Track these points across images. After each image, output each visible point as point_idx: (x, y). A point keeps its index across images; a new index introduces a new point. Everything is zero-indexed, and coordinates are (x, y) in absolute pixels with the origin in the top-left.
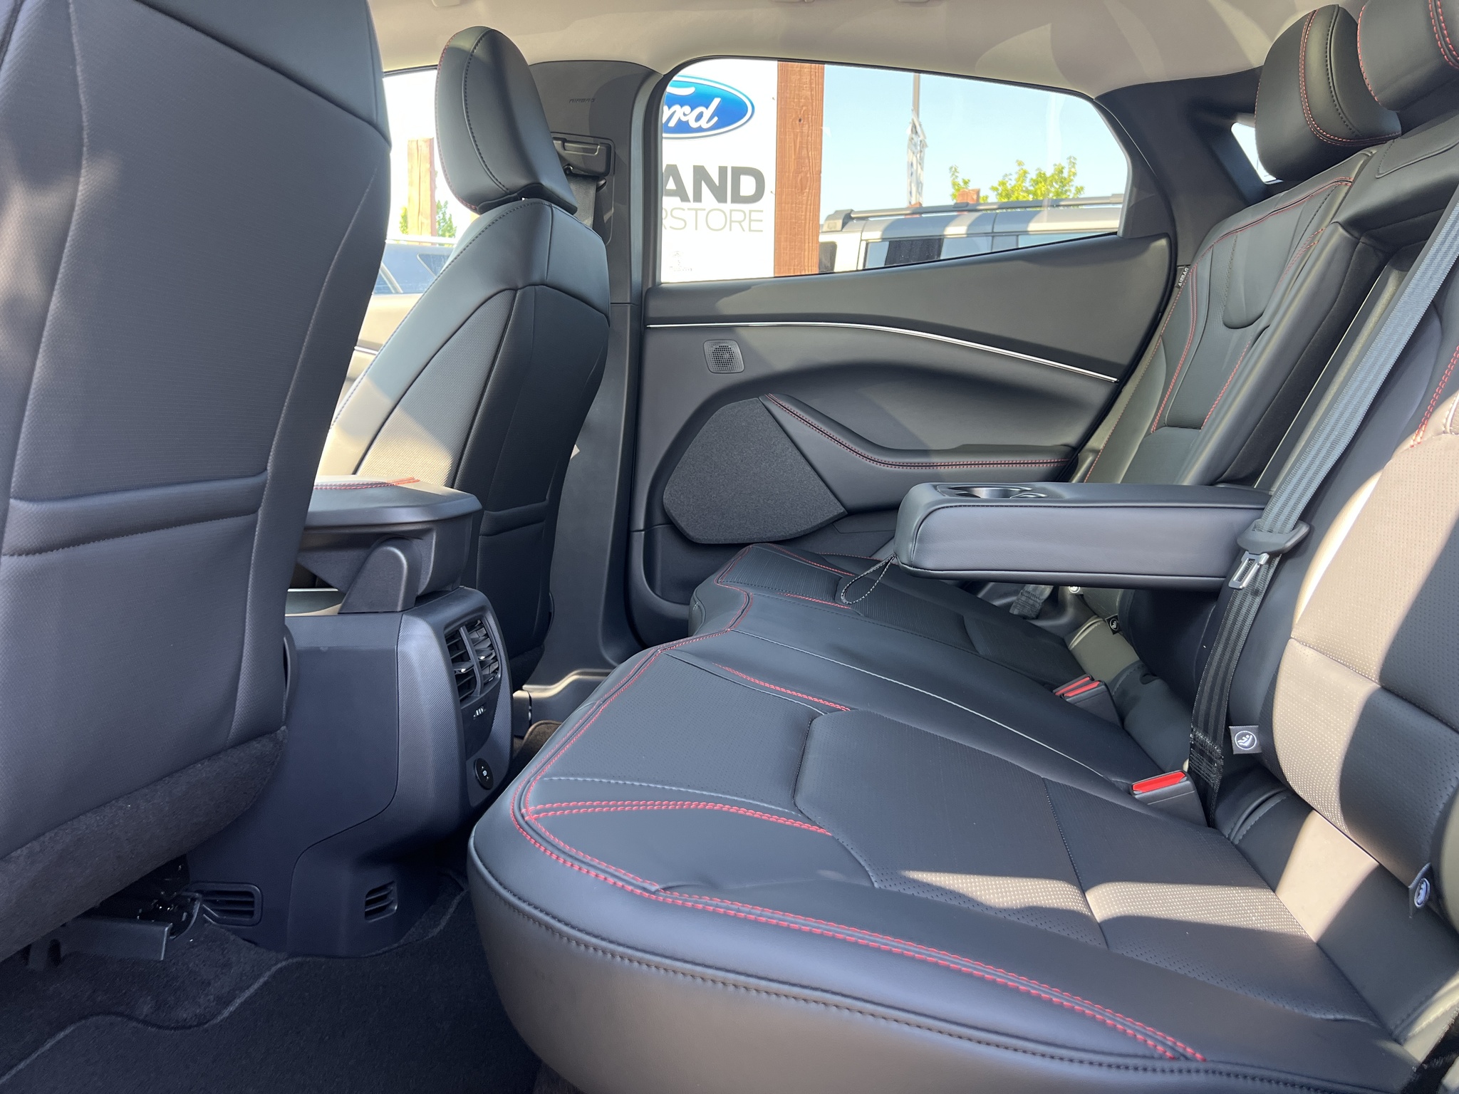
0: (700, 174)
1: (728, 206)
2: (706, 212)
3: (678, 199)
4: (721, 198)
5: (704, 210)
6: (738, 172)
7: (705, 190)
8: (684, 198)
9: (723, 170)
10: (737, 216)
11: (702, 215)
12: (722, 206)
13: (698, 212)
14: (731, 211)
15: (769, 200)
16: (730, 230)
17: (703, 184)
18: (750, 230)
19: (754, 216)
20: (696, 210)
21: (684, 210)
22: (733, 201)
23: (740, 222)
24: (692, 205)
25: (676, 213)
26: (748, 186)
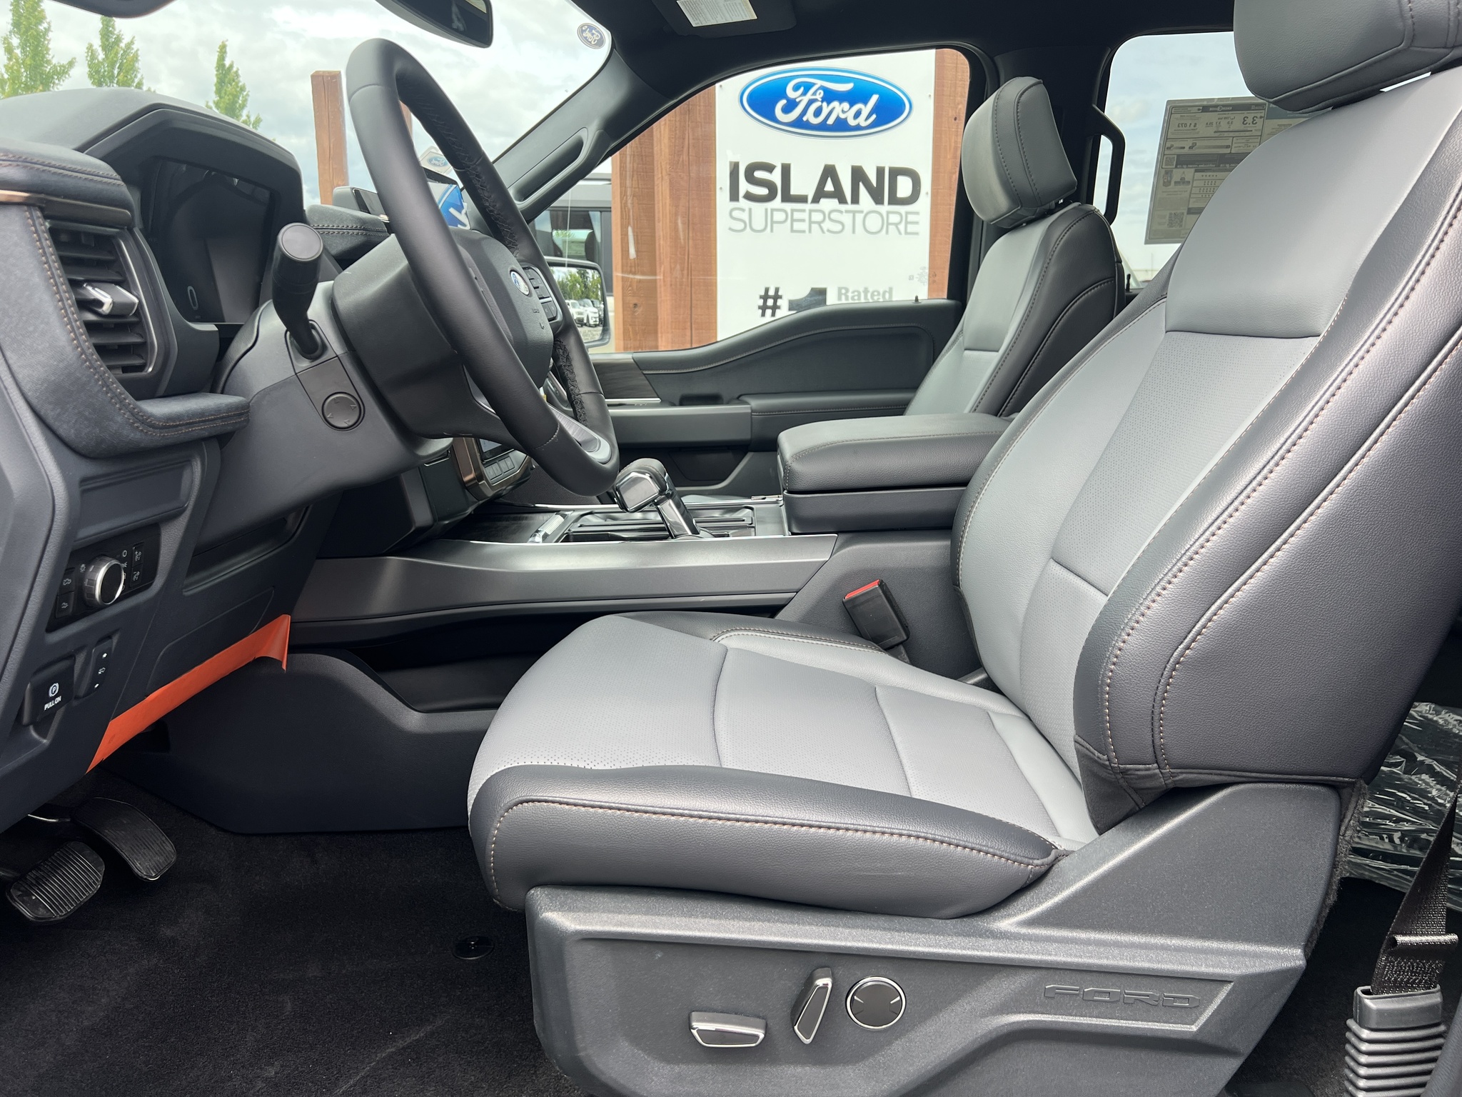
0: (858, 175)
1: (885, 208)
2: (862, 215)
3: (836, 201)
4: (877, 197)
5: (862, 212)
6: (895, 173)
7: (862, 188)
8: (842, 200)
9: (880, 171)
10: (894, 219)
11: (859, 217)
12: (879, 208)
13: (857, 215)
14: (888, 213)
15: (924, 202)
16: (888, 232)
17: (861, 184)
18: (906, 233)
19: (911, 218)
20: (854, 212)
21: (841, 212)
22: (890, 203)
23: (896, 225)
24: (850, 207)
25: (834, 216)
26: (904, 187)
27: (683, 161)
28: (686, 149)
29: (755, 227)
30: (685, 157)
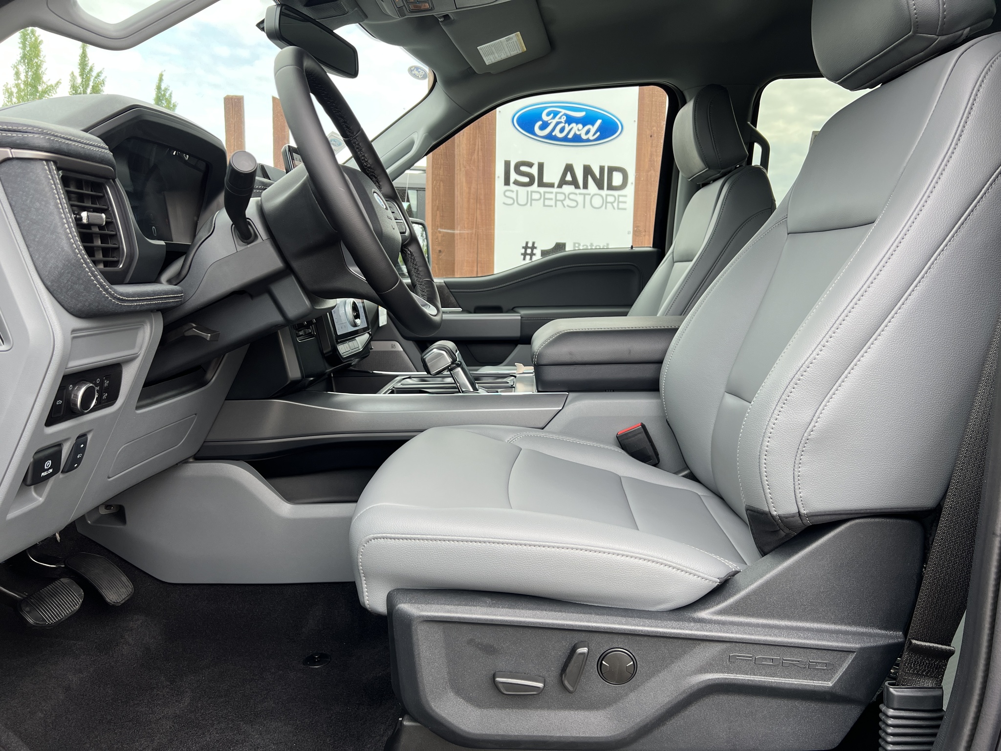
0: (587, 170)
1: (605, 192)
2: (590, 197)
3: (572, 187)
4: (600, 186)
5: (589, 194)
6: (612, 170)
7: (590, 179)
8: (577, 186)
9: (602, 169)
10: (611, 199)
11: (588, 198)
12: (601, 192)
13: (586, 196)
14: (607, 195)
15: (630, 189)
16: (606, 208)
17: (589, 177)
18: (618, 208)
19: (621, 199)
20: (584, 195)
21: (576, 194)
22: (608, 189)
23: (612, 203)
24: (582, 191)
25: (572, 196)
26: (617, 179)
27: (474, 159)
28: (476, 152)
29: (520, 202)
30: (475, 156)
